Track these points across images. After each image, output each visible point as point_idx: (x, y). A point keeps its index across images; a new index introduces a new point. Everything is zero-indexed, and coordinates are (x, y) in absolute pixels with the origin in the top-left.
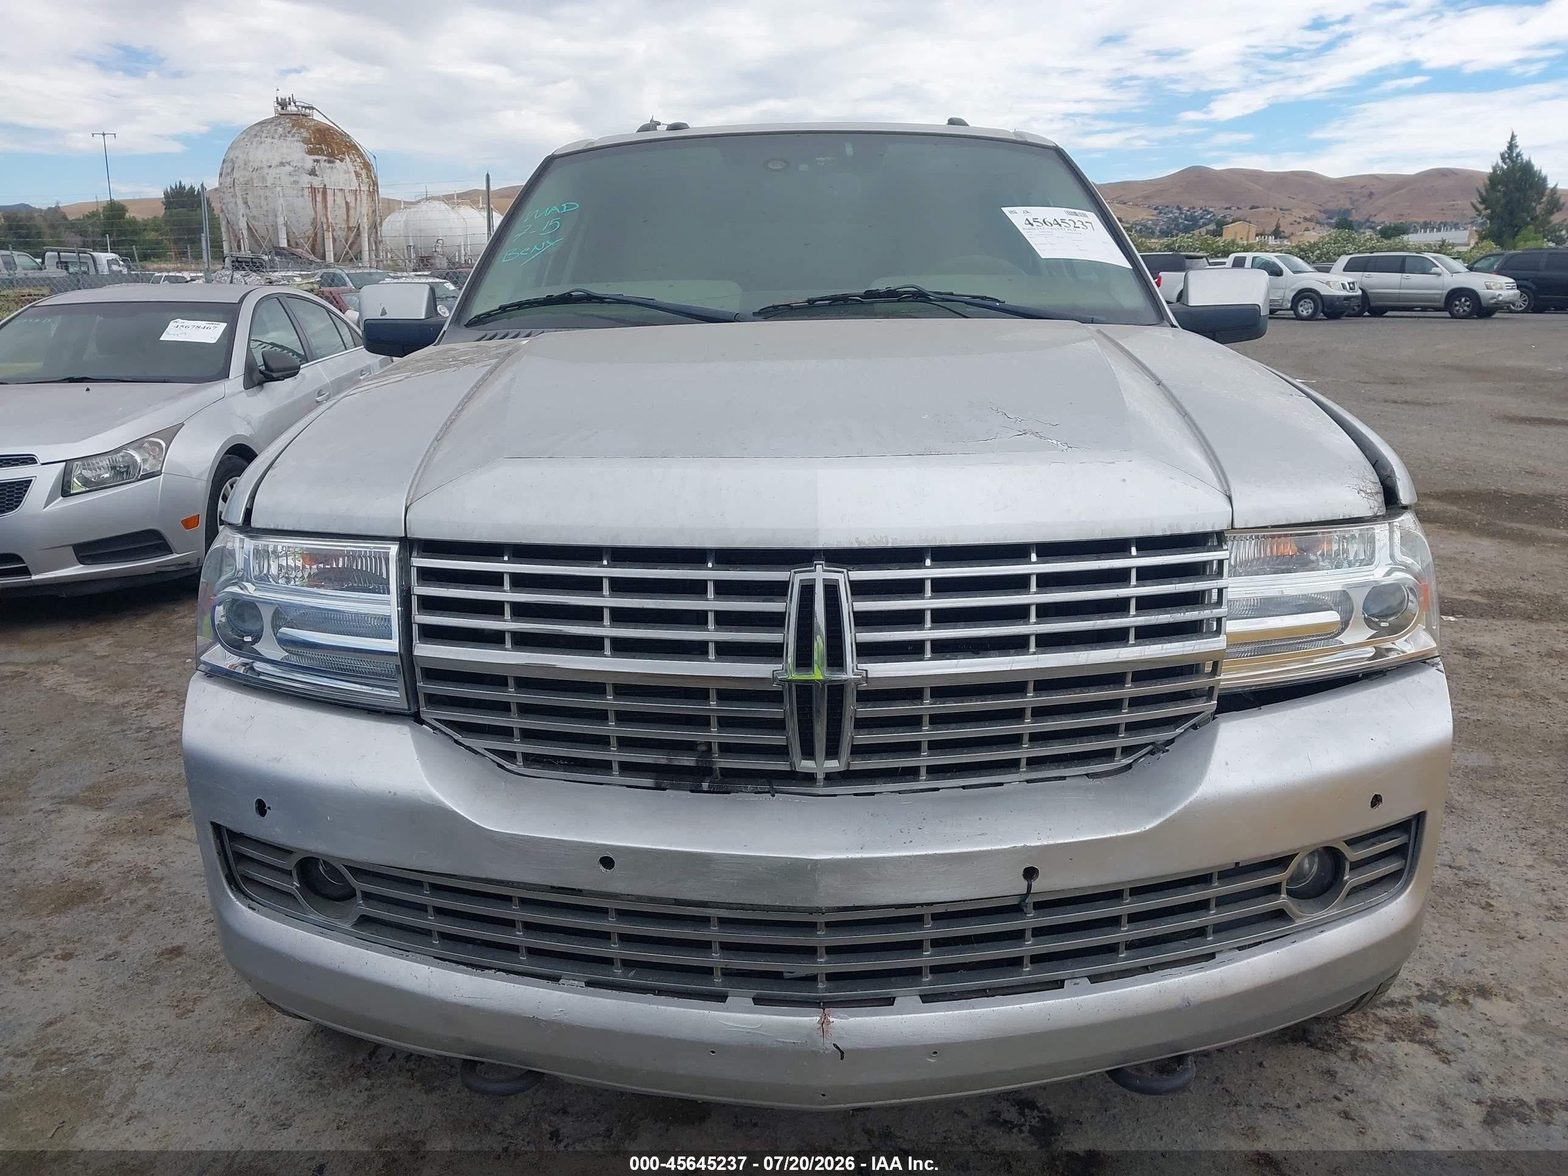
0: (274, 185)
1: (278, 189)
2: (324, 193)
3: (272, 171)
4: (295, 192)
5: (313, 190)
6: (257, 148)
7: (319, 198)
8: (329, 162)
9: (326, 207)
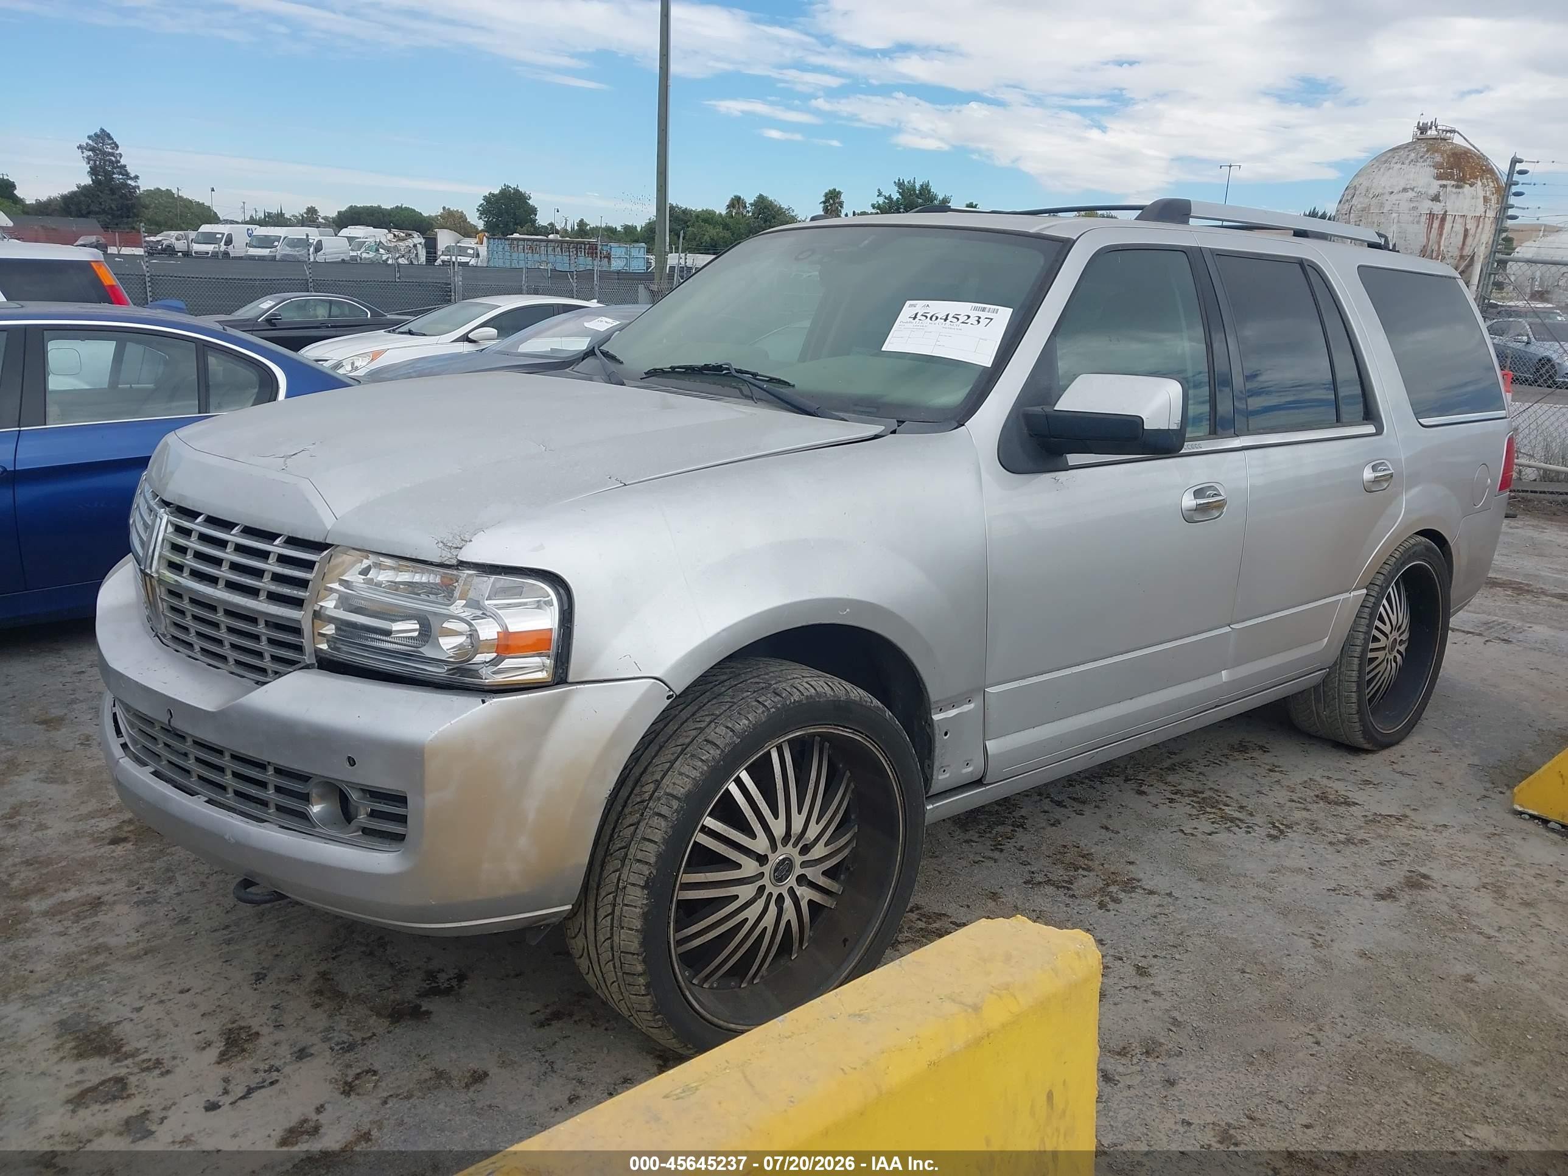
0: (1391, 211)
1: (1394, 215)
2: (1443, 220)
3: (1394, 197)
4: (1411, 219)
5: (1432, 216)
6: (1383, 174)
7: (1436, 224)
8: (1458, 187)
9: (1441, 235)
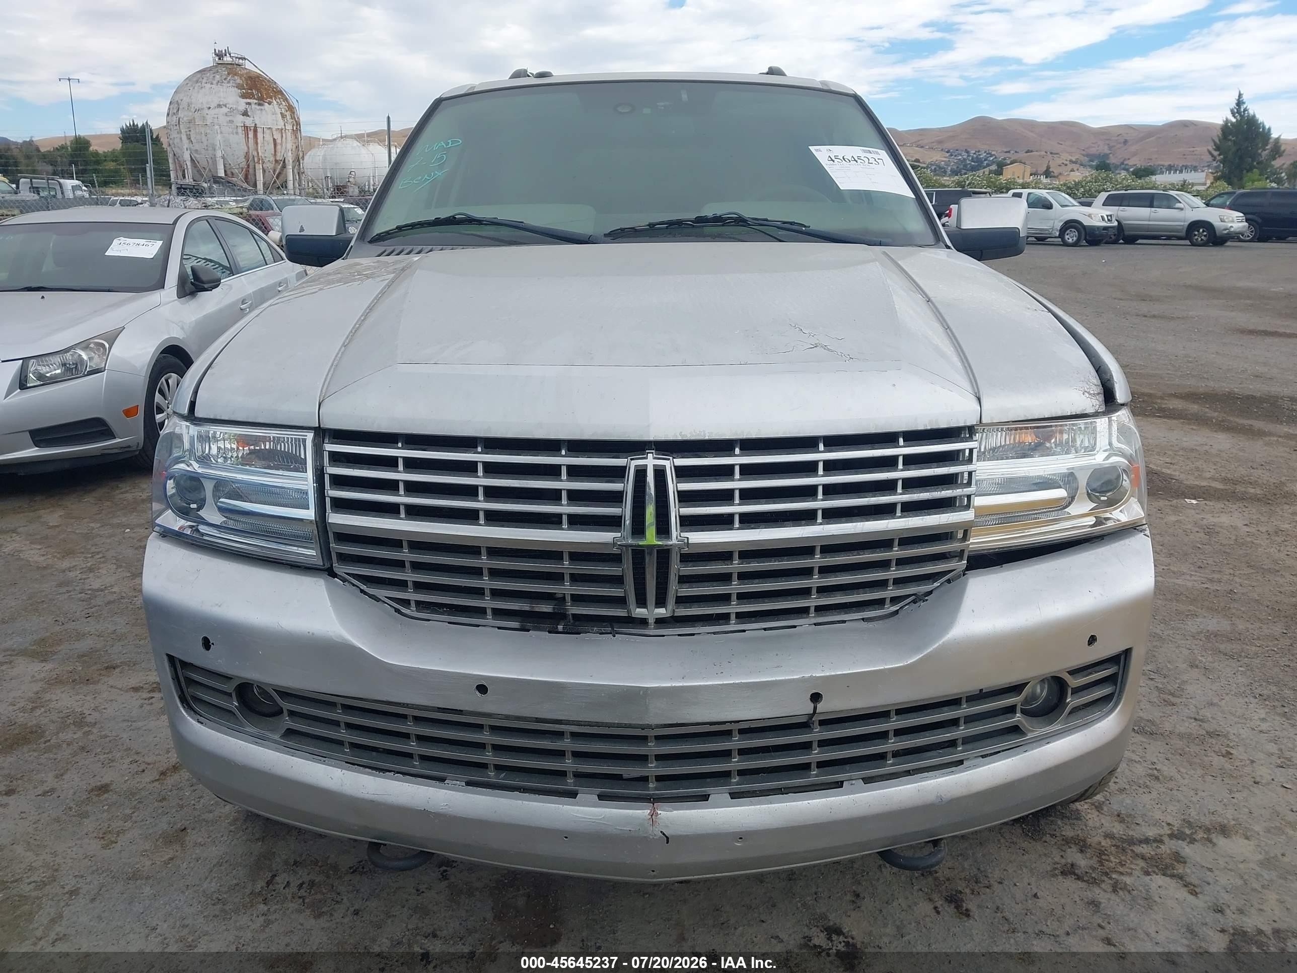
0: (213, 124)
1: (217, 127)
2: (255, 131)
3: (211, 112)
4: (231, 130)
5: (246, 128)
6: (198, 92)
7: (251, 135)
8: (260, 105)
9: (257, 143)
